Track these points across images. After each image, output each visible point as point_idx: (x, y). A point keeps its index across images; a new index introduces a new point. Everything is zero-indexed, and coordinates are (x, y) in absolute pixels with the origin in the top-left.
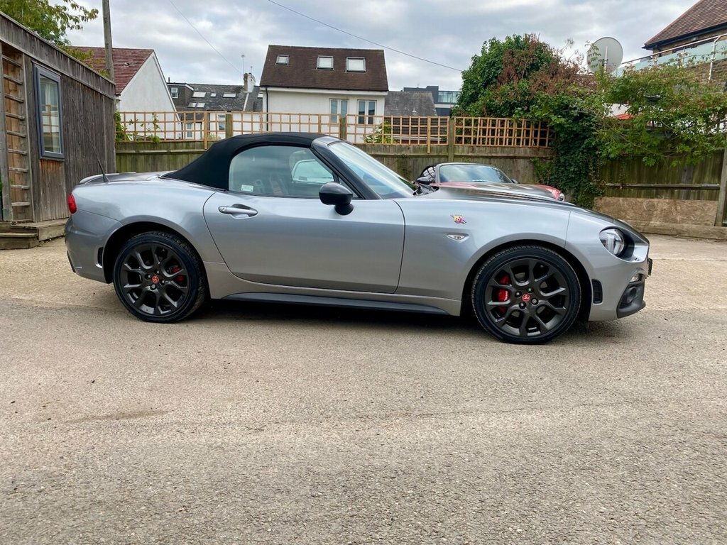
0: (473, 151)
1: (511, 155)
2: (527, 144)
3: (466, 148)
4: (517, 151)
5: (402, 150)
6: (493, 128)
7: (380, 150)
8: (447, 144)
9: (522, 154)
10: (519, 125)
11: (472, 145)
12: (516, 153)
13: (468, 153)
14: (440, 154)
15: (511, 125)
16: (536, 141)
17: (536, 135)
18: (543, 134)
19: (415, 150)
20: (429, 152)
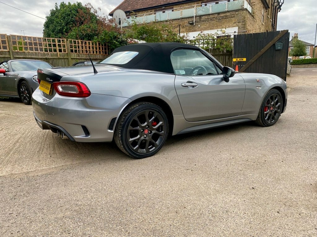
0: (79, 56)
1: (95, 58)
2: (100, 53)
3: (76, 55)
4: (97, 56)
5: (45, 55)
6: (82, 45)
7: (33, 55)
8: (67, 52)
9: (99, 58)
10: (96, 45)
11: (78, 53)
12: (97, 57)
13: (77, 57)
14: (64, 57)
15: (93, 44)
16: (103, 52)
17: (103, 49)
18: (105, 49)
19: (52, 55)
20: (59, 56)
